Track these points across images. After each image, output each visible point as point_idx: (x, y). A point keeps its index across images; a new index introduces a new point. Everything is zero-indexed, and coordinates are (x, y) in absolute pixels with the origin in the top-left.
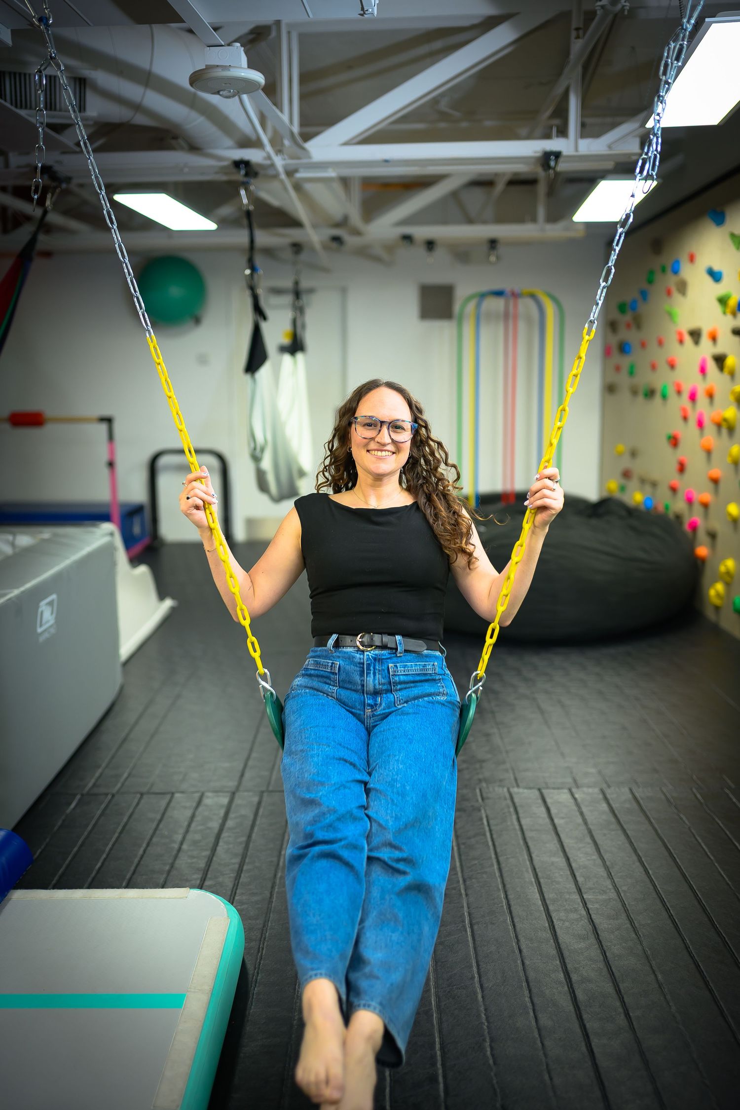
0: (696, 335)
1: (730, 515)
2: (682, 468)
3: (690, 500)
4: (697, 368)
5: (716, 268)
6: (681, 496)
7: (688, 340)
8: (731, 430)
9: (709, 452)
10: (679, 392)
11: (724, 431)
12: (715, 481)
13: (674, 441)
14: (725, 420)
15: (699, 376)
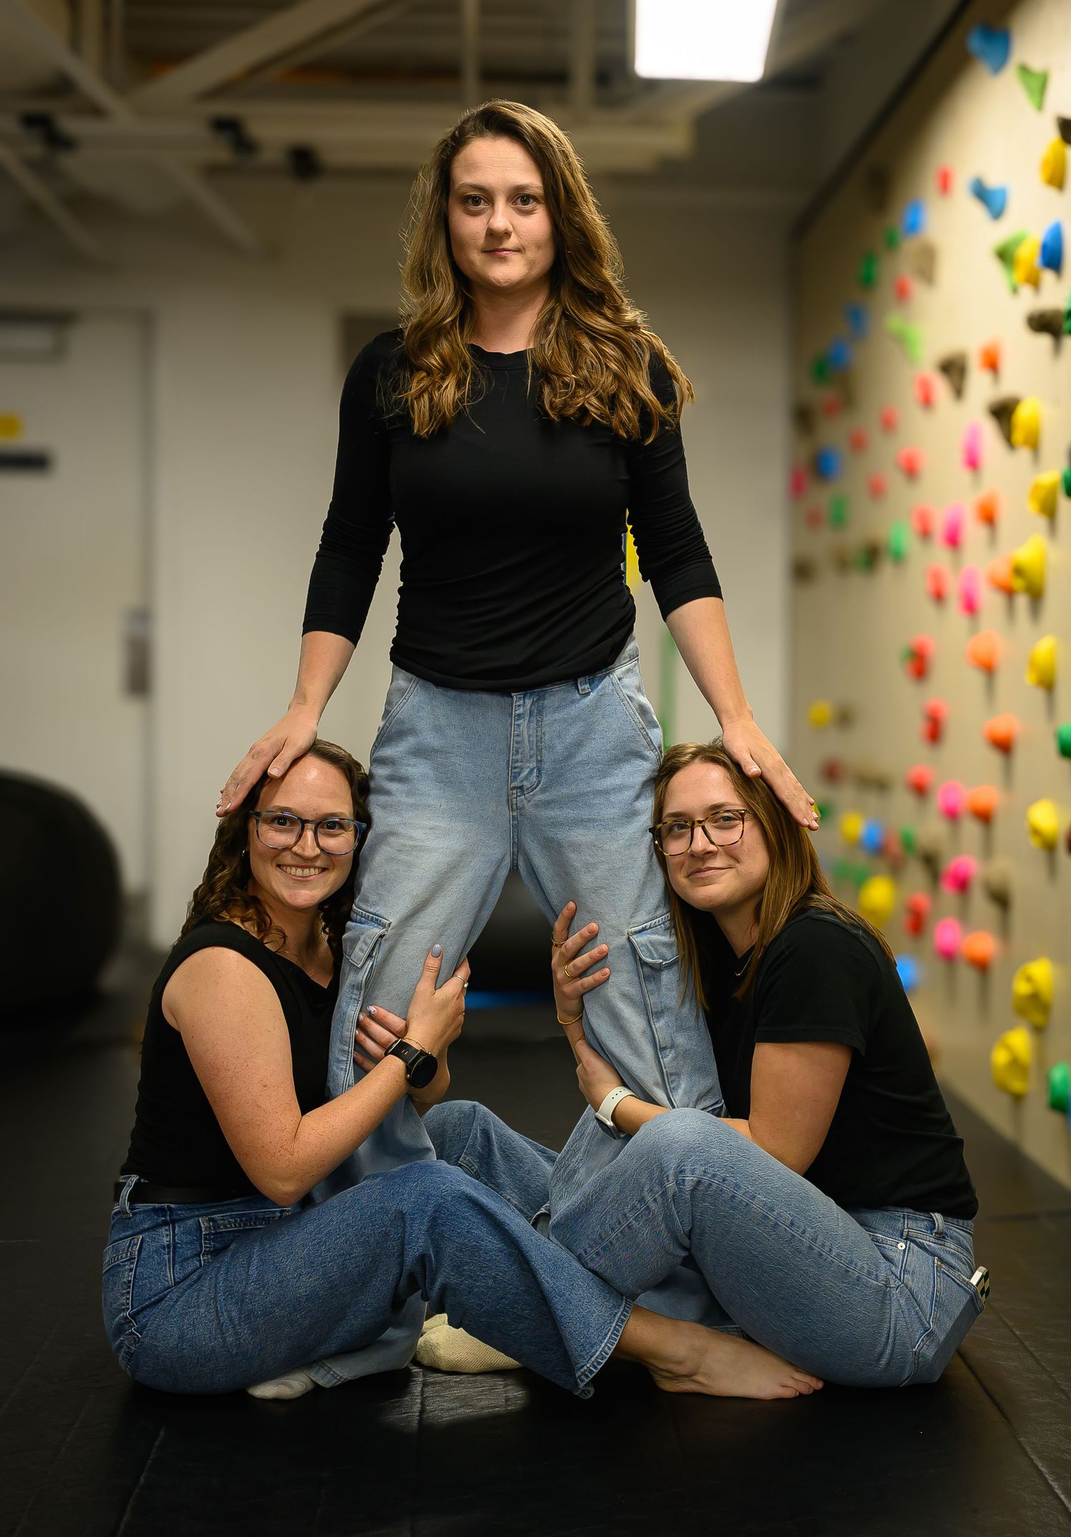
0: (953, 369)
1: (1036, 832)
2: (935, 731)
3: (952, 814)
4: (957, 457)
5: (993, 181)
6: (936, 802)
7: (941, 388)
8: (1036, 596)
9: (988, 669)
10: (925, 533)
11: (1022, 601)
12: (1004, 746)
13: (919, 665)
14: (1018, 571)
15: (965, 475)
